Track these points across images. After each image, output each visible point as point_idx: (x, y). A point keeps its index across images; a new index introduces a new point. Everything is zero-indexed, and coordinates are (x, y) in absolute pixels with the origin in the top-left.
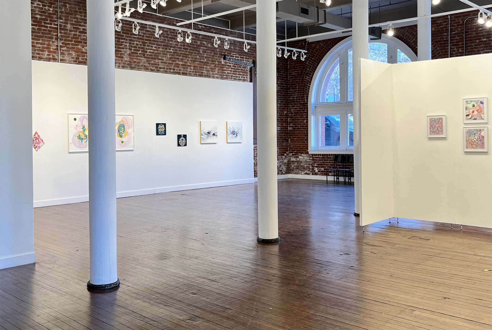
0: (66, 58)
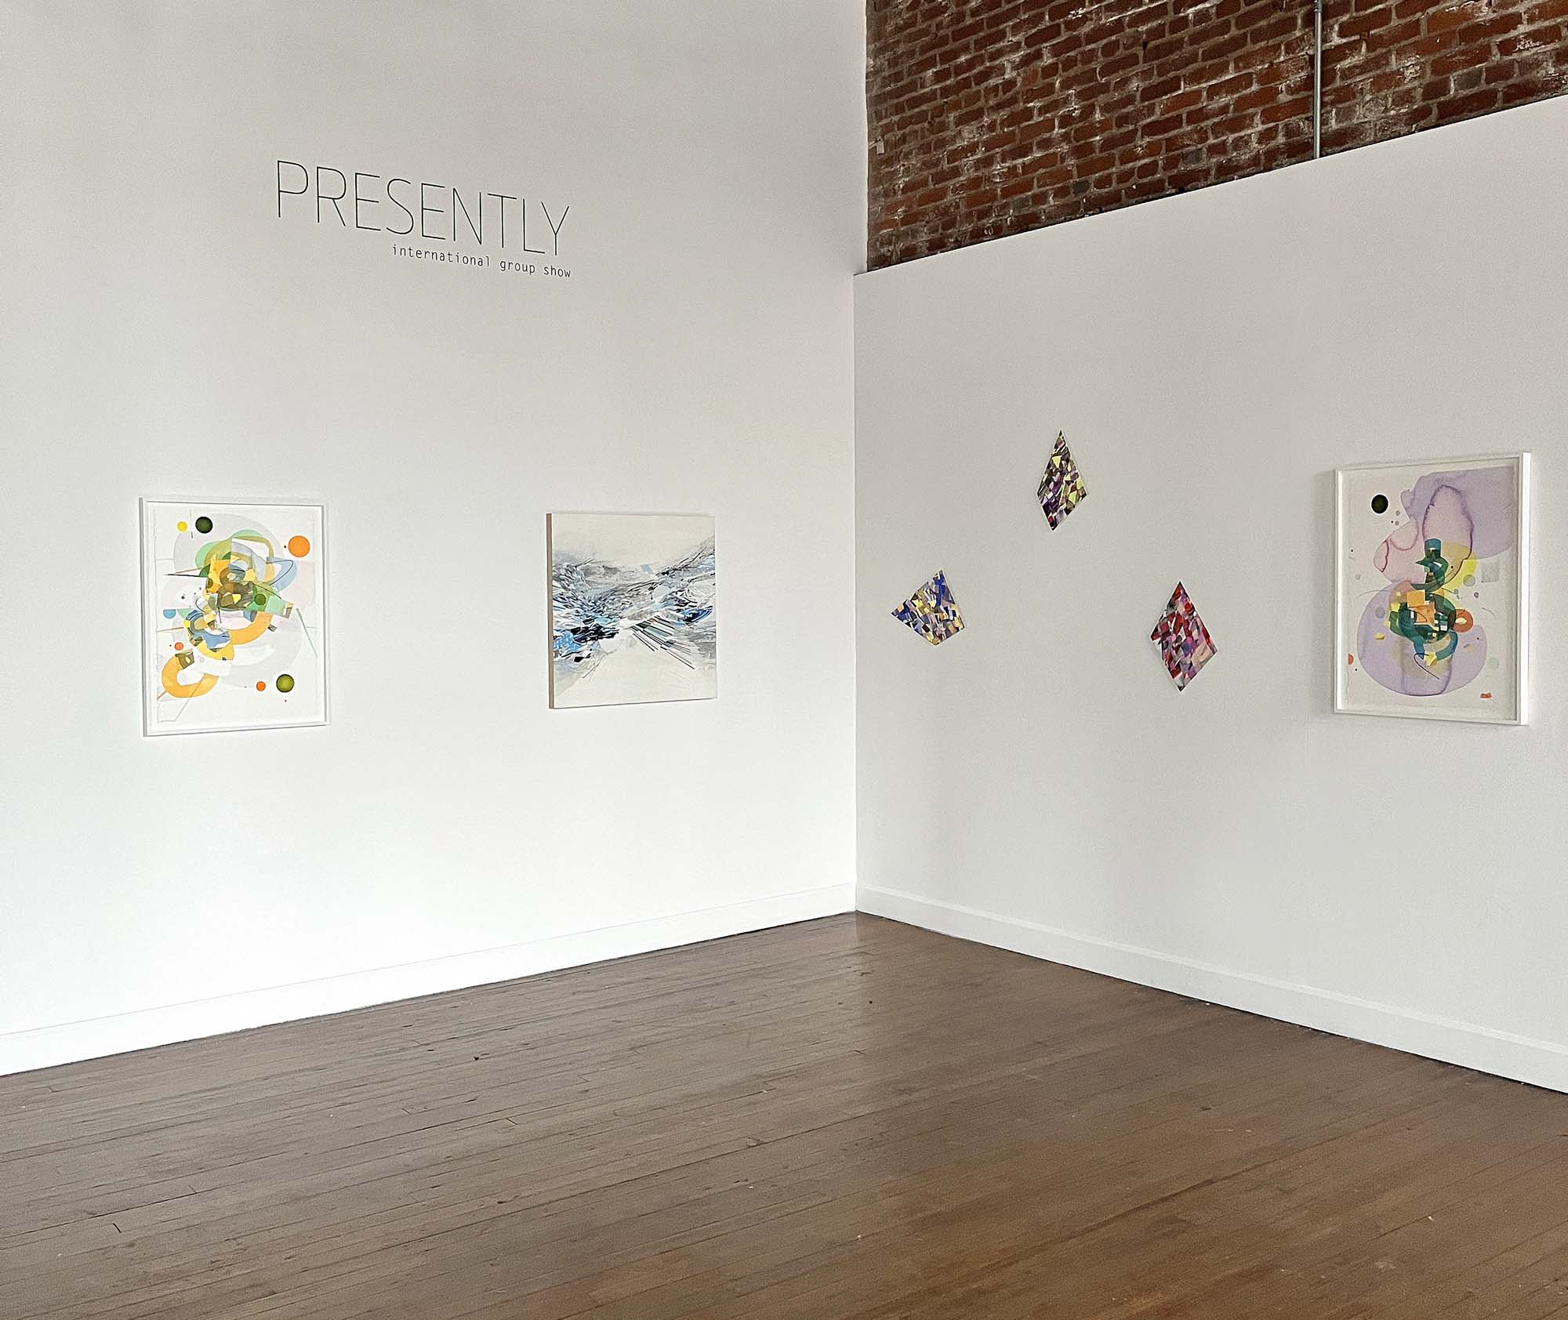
0: (1365, 113)
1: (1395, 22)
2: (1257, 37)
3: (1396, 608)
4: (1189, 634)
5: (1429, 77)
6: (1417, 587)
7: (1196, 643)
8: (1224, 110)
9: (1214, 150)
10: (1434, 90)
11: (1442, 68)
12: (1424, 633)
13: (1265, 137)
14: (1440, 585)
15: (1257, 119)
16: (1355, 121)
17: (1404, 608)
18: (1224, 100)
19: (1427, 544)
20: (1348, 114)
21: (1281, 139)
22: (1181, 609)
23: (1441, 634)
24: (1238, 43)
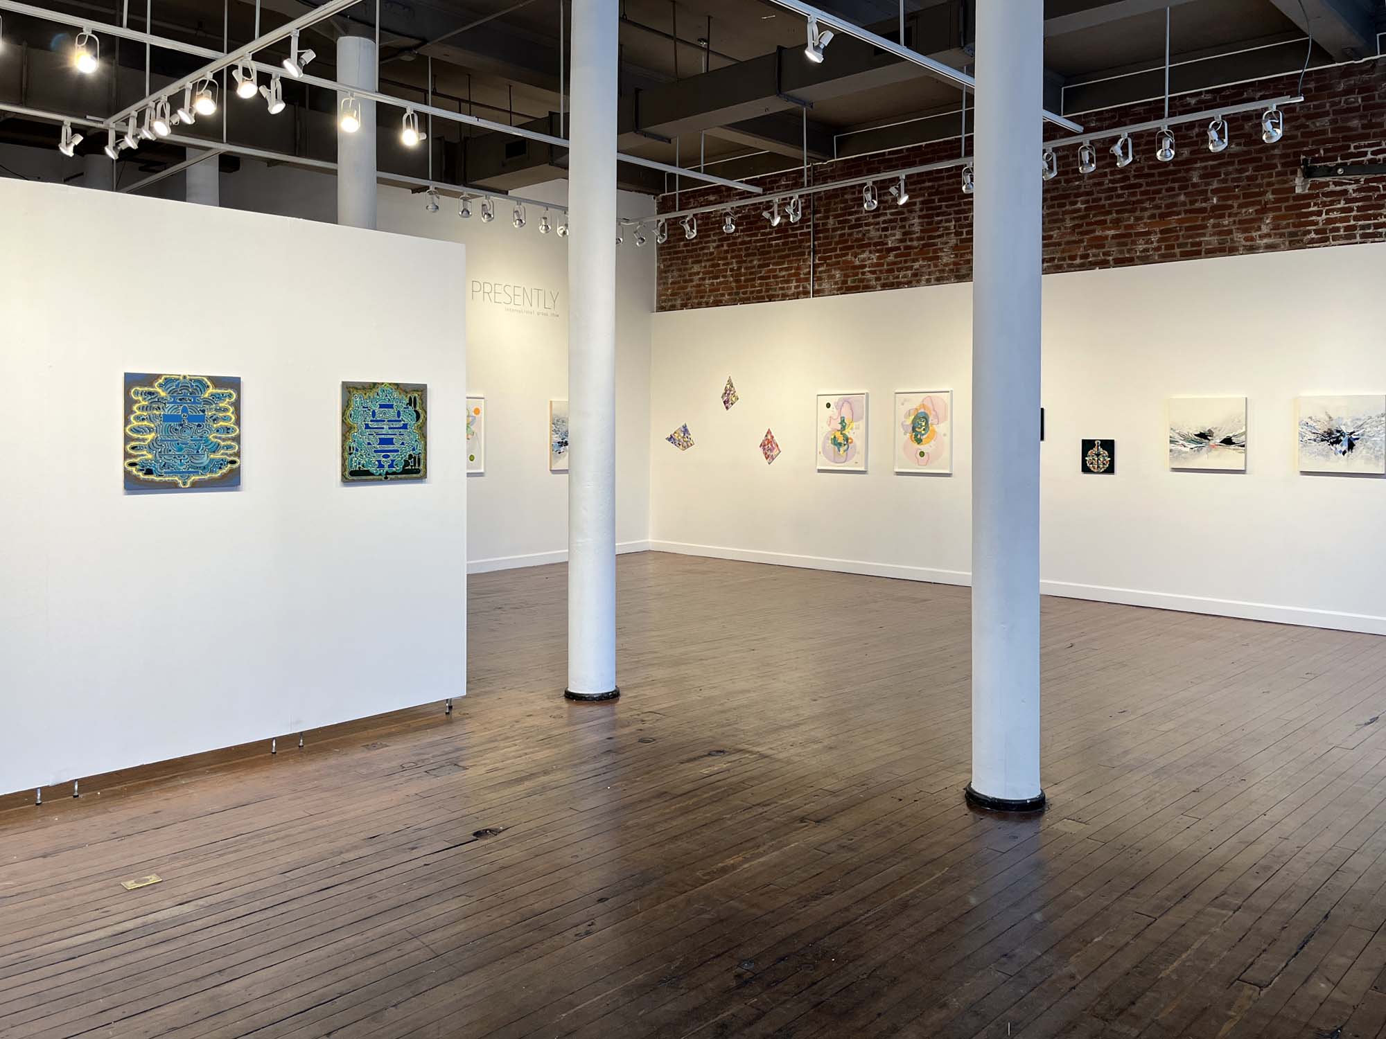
0: (825, 286)
1: (834, 260)
2: (794, 255)
3: (833, 437)
4: (772, 445)
5: (842, 278)
6: (838, 431)
7: (774, 449)
8: (784, 276)
9: (782, 289)
10: (845, 282)
11: (846, 276)
12: (840, 444)
13: (797, 287)
14: (844, 430)
15: (794, 282)
16: (823, 287)
17: (835, 437)
18: (784, 273)
19: (841, 418)
20: (820, 285)
21: (801, 289)
22: (769, 437)
23: (845, 445)
24: (788, 256)
